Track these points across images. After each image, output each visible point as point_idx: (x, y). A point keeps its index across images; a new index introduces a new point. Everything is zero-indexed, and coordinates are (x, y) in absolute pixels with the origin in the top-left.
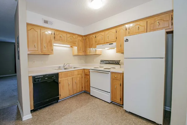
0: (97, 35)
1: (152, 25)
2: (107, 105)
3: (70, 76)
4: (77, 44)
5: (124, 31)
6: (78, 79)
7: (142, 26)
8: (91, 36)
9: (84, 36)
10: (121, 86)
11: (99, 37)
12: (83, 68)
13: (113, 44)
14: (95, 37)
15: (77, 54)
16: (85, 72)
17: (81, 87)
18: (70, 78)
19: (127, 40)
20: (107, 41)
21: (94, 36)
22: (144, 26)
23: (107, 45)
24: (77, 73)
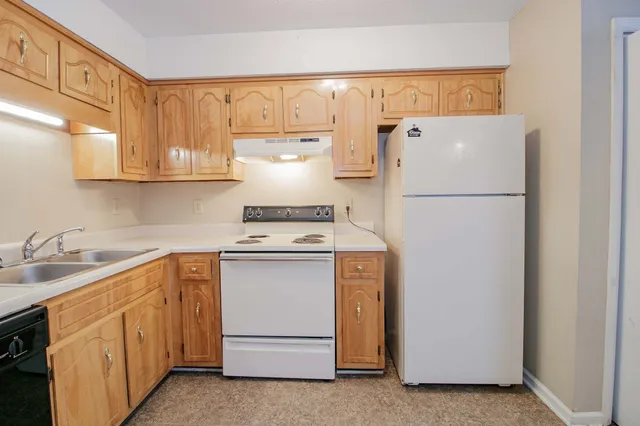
0: (239, 92)
1: (453, 97)
2: (333, 395)
3: (109, 312)
4: (115, 117)
5: (365, 97)
6: (151, 312)
7: (425, 94)
8: (200, 92)
9: (149, 83)
10: (379, 300)
11: (249, 103)
12: (164, 250)
13: (317, 140)
14: (222, 97)
15: (116, 177)
16: (178, 270)
17: (162, 353)
18: (109, 323)
19: (416, 130)
20: (290, 126)
21: (219, 92)
22: (432, 95)
23: (291, 141)
24: (143, 285)
